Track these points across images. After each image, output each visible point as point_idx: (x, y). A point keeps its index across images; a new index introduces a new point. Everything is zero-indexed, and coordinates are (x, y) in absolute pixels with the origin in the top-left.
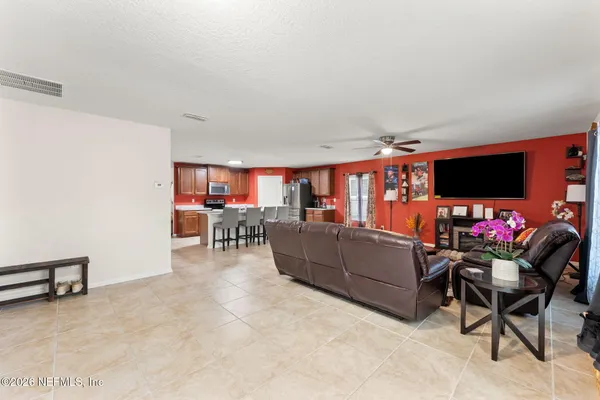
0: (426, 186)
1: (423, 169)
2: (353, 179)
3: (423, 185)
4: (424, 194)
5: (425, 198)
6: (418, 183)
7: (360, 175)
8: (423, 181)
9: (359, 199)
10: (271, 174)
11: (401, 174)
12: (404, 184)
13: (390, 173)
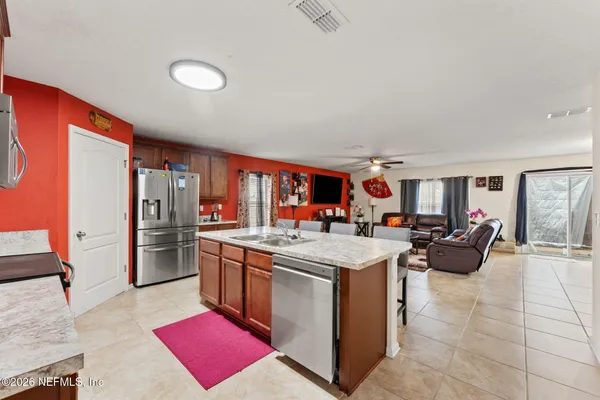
0: (307, 194)
1: (306, 180)
3: (305, 192)
4: (305, 201)
6: (303, 191)
7: (260, 176)
9: (260, 204)
10: (105, 132)
11: (292, 181)
12: (296, 191)
13: (285, 178)
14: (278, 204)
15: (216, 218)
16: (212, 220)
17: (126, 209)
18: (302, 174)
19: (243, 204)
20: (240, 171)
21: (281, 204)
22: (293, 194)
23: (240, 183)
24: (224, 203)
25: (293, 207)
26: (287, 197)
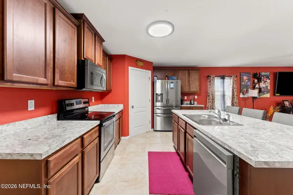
0: (269, 88)
1: (268, 77)
2: (217, 82)
3: (267, 87)
4: (267, 93)
5: (268, 95)
6: (264, 86)
7: (223, 78)
8: (267, 85)
9: (224, 96)
10: (142, 68)
11: (252, 79)
12: (257, 86)
13: (245, 78)
14: (238, 96)
15: (193, 103)
16: (191, 104)
17: (150, 98)
18: (263, 74)
19: (211, 95)
20: (208, 76)
21: (242, 96)
22: (254, 88)
23: (208, 83)
24: (198, 95)
25: (254, 98)
26: (247, 91)
